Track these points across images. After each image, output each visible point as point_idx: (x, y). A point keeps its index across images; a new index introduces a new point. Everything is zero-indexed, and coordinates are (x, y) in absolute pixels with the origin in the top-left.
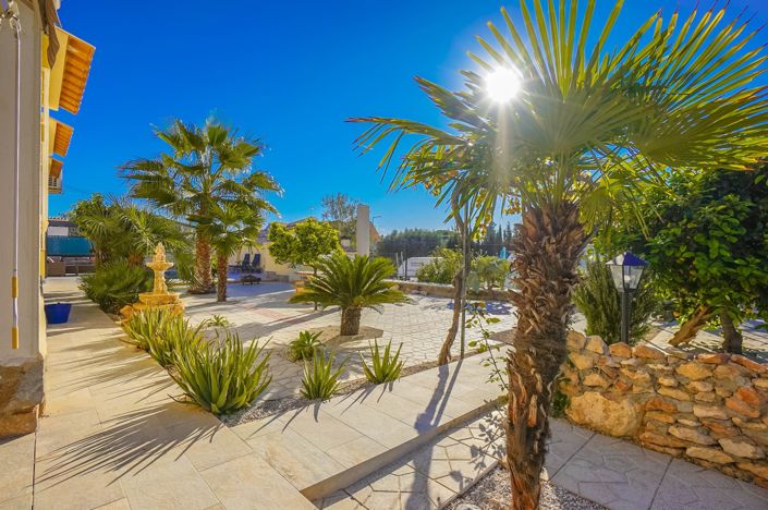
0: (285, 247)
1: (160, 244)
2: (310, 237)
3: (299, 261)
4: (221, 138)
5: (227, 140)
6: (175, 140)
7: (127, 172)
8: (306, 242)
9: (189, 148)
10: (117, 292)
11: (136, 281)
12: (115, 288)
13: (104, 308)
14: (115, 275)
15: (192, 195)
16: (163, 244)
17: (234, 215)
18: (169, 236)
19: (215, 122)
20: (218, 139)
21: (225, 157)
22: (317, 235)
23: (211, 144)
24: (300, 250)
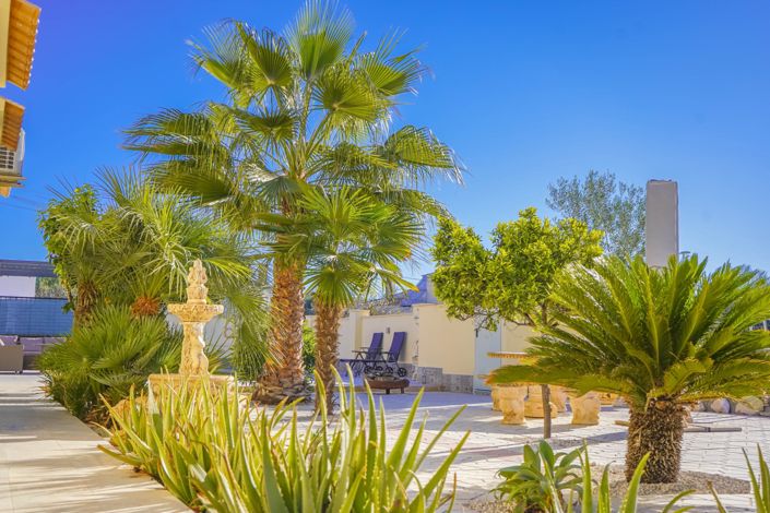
0: (472, 273)
1: (198, 263)
2: (530, 249)
3: (507, 308)
4: (328, 57)
5: (340, 59)
6: (235, 71)
7: (142, 141)
8: (524, 263)
9: (263, 82)
10: (107, 371)
11: (145, 349)
12: (103, 363)
13: (81, 413)
14: (104, 338)
15: (267, 179)
16: (204, 265)
17: (353, 213)
18: (217, 253)
19: (315, 24)
20: (320, 59)
21: (334, 96)
22: (550, 246)
23: (307, 71)
24: (507, 279)
